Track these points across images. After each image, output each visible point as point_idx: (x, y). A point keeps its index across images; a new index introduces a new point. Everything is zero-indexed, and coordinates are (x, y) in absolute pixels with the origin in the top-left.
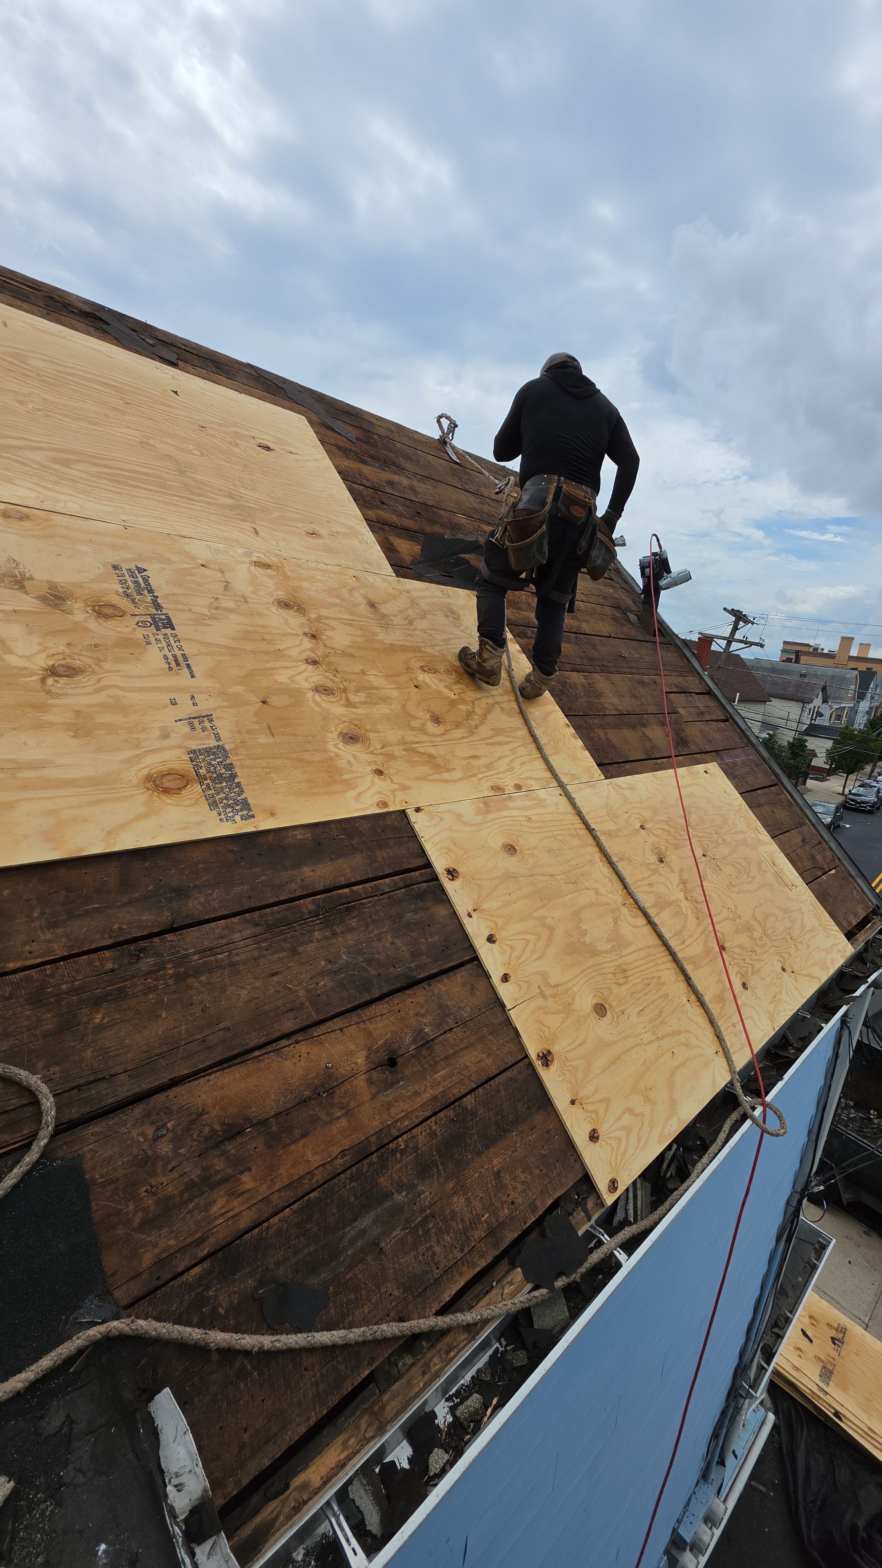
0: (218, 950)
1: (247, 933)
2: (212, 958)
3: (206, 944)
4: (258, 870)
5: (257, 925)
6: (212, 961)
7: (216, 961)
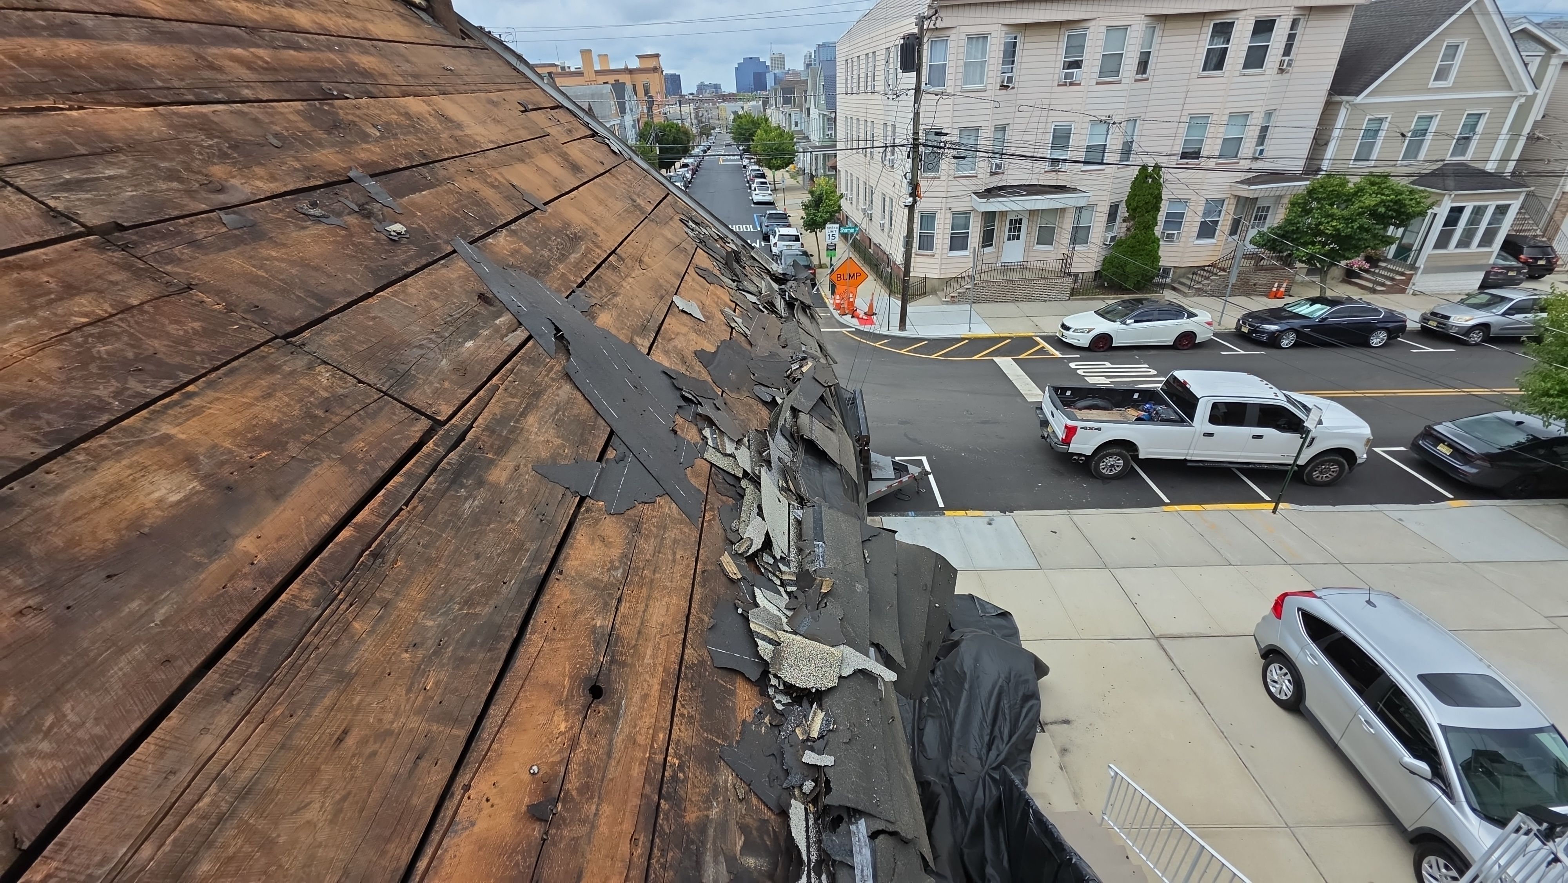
0: (188, 797)
1: (223, 721)
2: (188, 821)
3: (147, 811)
4: (135, 605)
5: (229, 695)
6: (192, 825)
7: (204, 817)
